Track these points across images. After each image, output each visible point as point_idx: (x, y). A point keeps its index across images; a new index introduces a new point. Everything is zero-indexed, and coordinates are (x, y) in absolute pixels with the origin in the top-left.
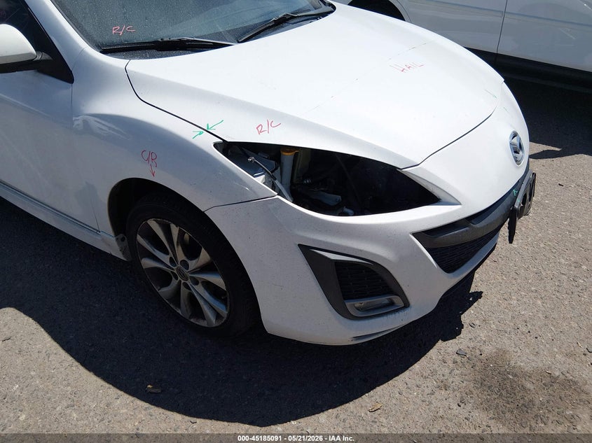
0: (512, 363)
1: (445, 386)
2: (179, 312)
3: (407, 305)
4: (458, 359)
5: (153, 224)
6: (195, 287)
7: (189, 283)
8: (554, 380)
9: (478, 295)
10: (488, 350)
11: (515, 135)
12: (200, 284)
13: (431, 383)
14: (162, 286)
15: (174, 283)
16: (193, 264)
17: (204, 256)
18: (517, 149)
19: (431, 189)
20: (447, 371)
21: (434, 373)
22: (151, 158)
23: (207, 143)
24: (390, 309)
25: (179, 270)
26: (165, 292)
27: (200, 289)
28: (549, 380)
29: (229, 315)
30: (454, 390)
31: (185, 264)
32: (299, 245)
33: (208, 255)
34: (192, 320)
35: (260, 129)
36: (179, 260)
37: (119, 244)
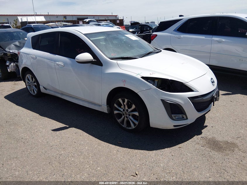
0: (217, 139)
1: (198, 144)
2: (123, 126)
3: (187, 119)
4: (202, 138)
5: (120, 100)
6: (129, 117)
7: (128, 116)
8: (229, 143)
9: (206, 126)
10: (210, 137)
11: (212, 79)
12: (131, 116)
13: (194, 143)
14: (119, 119)
15: (123, 116)
16: (129, 110)
17: (134, 107)
18: (213, 82)
19: (191, 88)
20: (199, 141)
21: (195, 141)
22: (125, 81)
23: (139, 77)
24: (183, 119)
25: (125, 112)
26: (119, 121)
27: (131, 117)
28: (227, 143)
29: (138, 124)
30: (201, 144)
31: (127, 110)
32: (161, 99)
33: (135, 106)
34: (127, 128)
35: (151, 74)
36: (126, 109)
37: (107, 108)
